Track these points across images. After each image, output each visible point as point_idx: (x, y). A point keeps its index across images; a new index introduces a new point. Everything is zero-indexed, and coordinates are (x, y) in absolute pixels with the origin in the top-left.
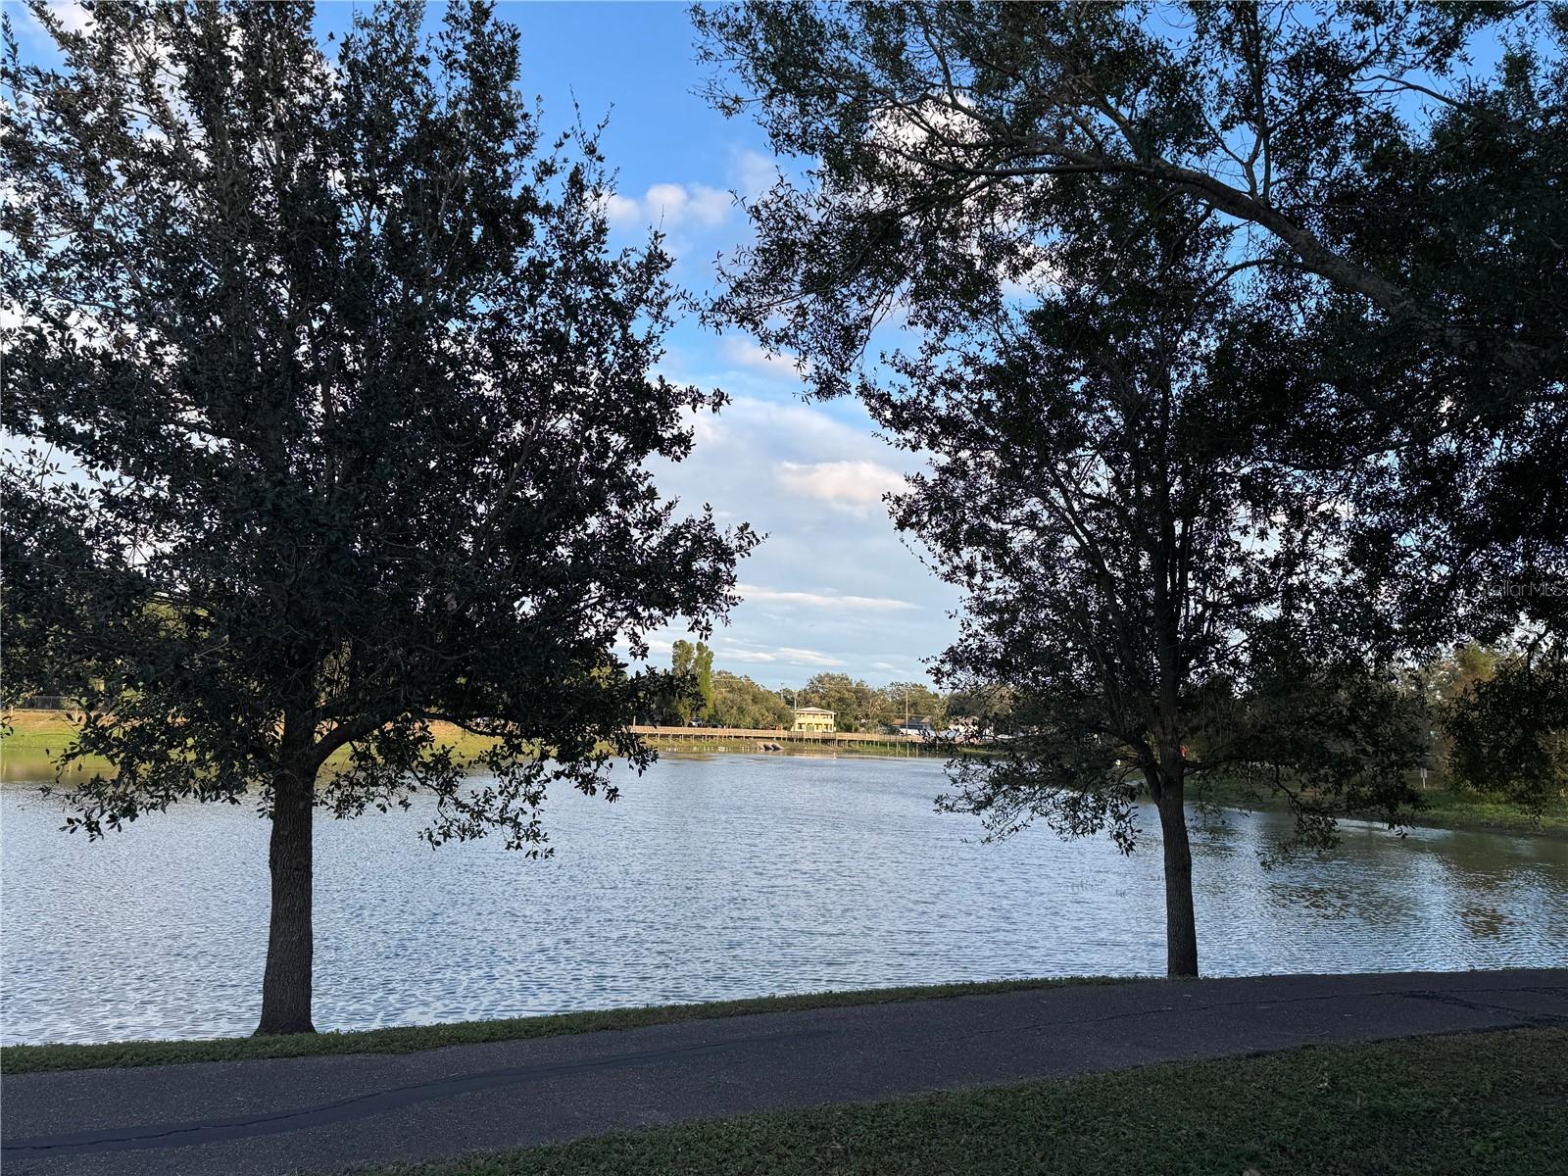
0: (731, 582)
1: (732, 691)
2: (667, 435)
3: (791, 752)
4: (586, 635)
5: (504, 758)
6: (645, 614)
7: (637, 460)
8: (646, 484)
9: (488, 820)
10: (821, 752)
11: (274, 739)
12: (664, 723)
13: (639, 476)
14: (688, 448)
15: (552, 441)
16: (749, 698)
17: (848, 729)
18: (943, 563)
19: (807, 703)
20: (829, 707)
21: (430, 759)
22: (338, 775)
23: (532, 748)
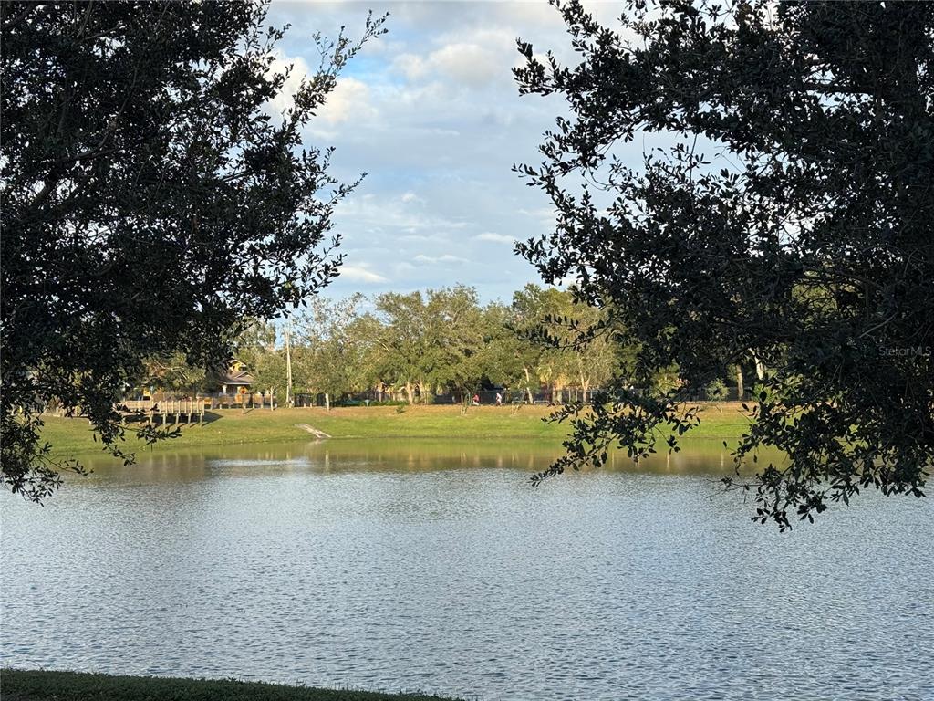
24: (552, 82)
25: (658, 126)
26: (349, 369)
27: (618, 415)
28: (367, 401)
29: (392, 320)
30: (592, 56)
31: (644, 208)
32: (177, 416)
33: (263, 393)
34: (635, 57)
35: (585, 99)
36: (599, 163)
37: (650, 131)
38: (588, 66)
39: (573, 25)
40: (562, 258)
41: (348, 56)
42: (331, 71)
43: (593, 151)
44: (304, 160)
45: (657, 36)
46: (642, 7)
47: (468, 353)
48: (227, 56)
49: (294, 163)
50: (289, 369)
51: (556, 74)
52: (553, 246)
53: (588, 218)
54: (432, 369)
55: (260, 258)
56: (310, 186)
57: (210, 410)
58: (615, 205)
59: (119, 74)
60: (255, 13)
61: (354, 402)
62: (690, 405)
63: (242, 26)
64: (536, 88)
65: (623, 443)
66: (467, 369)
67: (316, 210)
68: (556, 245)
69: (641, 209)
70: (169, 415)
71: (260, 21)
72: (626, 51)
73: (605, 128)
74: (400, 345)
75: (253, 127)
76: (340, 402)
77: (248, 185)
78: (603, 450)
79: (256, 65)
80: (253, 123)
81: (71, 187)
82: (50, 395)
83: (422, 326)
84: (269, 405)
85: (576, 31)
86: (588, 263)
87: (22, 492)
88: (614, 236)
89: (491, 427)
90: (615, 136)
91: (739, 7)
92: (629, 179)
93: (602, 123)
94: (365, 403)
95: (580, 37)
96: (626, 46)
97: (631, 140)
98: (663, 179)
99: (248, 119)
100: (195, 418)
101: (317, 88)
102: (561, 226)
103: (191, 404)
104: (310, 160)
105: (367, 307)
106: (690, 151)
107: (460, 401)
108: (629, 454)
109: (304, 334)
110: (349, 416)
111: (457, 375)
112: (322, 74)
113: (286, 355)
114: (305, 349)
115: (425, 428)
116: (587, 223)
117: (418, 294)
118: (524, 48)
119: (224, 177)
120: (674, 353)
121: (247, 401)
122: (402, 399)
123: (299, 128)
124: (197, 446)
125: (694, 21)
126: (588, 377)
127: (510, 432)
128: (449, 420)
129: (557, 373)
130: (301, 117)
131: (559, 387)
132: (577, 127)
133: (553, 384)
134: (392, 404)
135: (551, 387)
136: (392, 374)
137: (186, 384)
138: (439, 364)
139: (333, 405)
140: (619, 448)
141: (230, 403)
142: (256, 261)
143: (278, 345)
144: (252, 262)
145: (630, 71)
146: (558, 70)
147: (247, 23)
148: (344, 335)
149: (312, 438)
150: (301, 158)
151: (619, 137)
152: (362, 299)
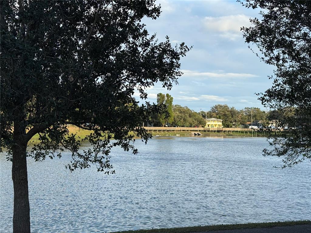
0: (178, 66)
1: (181, 112)
2: (150, 9)
3: (205, 136)
4: (123, 90)
5: (95, 138)
6: (145, 81)
7: (139, 19)
8: (143, 29)
9: (90, 161)
10: (217, 136)
11: (11, 132)
12: (155, 126)
13: (140, 26)
14: (159, 13)
15: (105, 13)
16: (187, 115)
17: (228, 126)
18: (266, 56)
19: (211, 117)
20: (220, 118)
21: (68, 139)
22: (35, 145)
23: (105, 134)
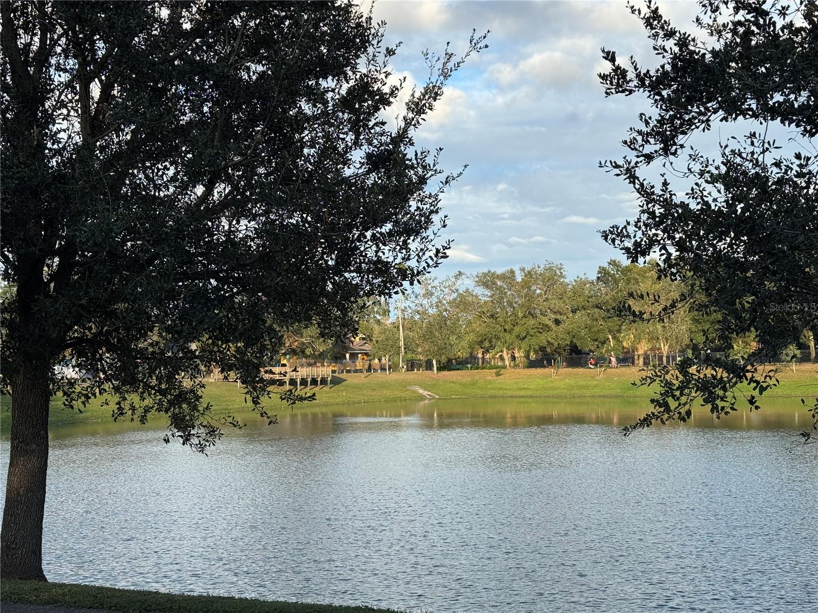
24: (635, 83)
25: (734, 116)
26: (453, 338)
27: (702, 376)
28: (469, 366)
29: (489, 294)
30: (671, 58)
31: (722, 191)
32: (309, 380)
33: (380, 360)
34: (711, 55)
35: (666, 96)
36: (679, 152)
37: (727, 121)
38: (668, 68)
39: (653, 31)
40: (645, 239)
41: (453, 68)
42: (439, 82)
43: (674, 141)
44: (416, 159)
45: (729, 36)
46: (716, 10)
47: (557, 322)
48: (350, 73)
49: (407, 162)
50: (402, 338)
51: (638, 75)
52: (637, 229)
53: (667, 203)
54: (525, 337)
55: (381, 245)
56: (423, 180)
57: (336, 375)
58: (692, 189)
59: (263, 93)
60: (373, 35)
61: (458, 367)
62: (769, 367)
63: (362, 47)
64: (620, 89)
65: (706, 401)
66: (557, 336)
67: (426, 200)
68: (640, 228)
69: (719, 191)
70: (302, 379)
71: (378, 42)
72: (703, 51)
73: (684, 120)
74: (497, 316)
75: (372, 131)
76: (446, 366)
77: (369, 182)
78: (687, 407)
79: (376, 80)
80: (372, 128)
81: (225, 189)
82: (210, 363)
83: (516, 300)
84: (385, 370)
85: (656, 36)
86: (669, 242)
87: (191, 445)
88: (694, 217)
89: (580, 387)
90: (693, 127)
91: (806, 6)
92: (707, 166)
93: (681, 116)
94: (467, 367)
95: (660, 42)
96: (702, 46)
97: (709, 130)
98: (739, 165)
99: (367, 125)
100: (324, 381)
101: (427, 97)
102: (643, 212)
103: (320, 369)
104: (421, 159)
105: (467, 284)
106: (762, 138)
107: (551, 365)
108: (712, 411)
109: (414, 308)
110: (454, 379)
111: (548, 342)
112: (431, 85)
113: (398, 327)
114: (415, 321)
115: (521, 389)
116: (668, 206)
117: (512, 272)
118: (608, 56)
119: (350, 177)
120: (753, 321)
121: (367, 367)
122: (499, 364)
123: (411, 132)
124: (326, 405)
125: (765, 21)
126: (667, 342)
127: (598, 392)
128: (542, 382)
129: (638, 339)
130: (413, 123)
131: (641, 352)
132: (658, 121)
133: (635, 349)
134: (491, 368)
135: (633, 351)
136: (490, 342)
137: (316, 353)
138: (532, 332)
139: (440, 369)
140: (702, 405)
141: (353, 369)
142: (378, 246)
143: (392, 318)
144: (374, 248)
145: (707, 68)
146: (640, 72)
147: (367, 44)
148: (448, 308)
149: (422, 398)
150: (414, 158)
151: (697, 127)
152: (463, 276)
